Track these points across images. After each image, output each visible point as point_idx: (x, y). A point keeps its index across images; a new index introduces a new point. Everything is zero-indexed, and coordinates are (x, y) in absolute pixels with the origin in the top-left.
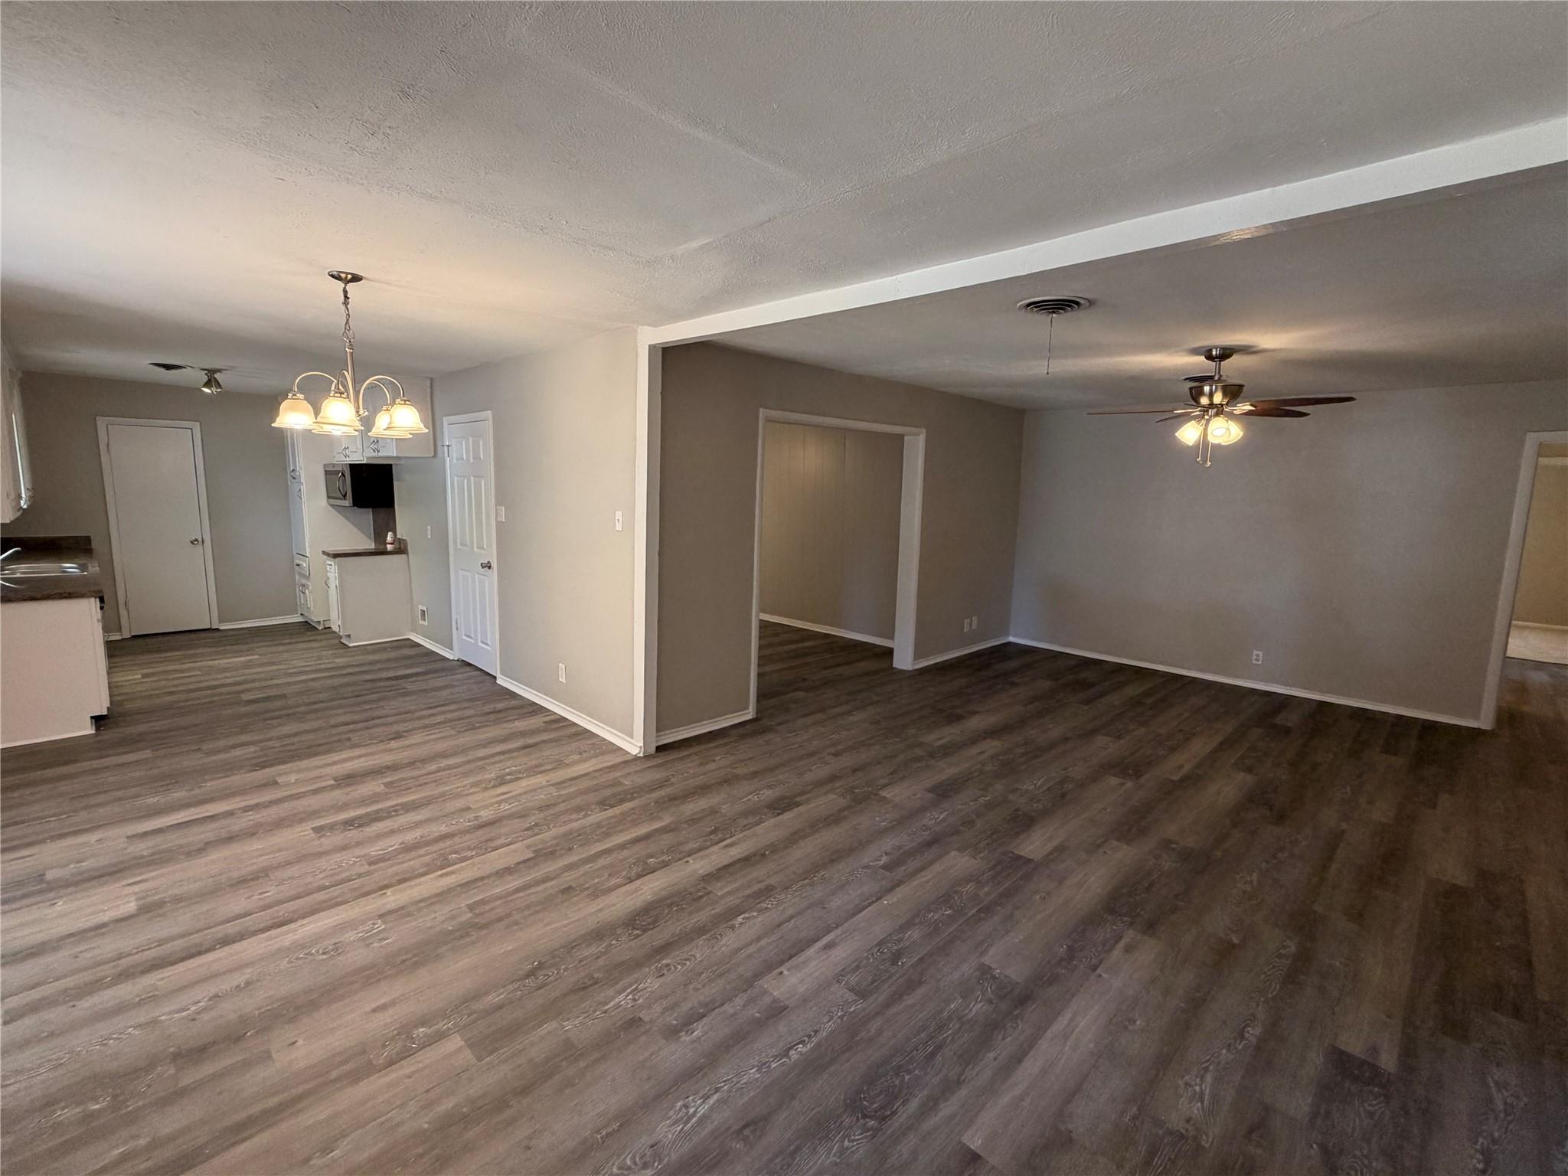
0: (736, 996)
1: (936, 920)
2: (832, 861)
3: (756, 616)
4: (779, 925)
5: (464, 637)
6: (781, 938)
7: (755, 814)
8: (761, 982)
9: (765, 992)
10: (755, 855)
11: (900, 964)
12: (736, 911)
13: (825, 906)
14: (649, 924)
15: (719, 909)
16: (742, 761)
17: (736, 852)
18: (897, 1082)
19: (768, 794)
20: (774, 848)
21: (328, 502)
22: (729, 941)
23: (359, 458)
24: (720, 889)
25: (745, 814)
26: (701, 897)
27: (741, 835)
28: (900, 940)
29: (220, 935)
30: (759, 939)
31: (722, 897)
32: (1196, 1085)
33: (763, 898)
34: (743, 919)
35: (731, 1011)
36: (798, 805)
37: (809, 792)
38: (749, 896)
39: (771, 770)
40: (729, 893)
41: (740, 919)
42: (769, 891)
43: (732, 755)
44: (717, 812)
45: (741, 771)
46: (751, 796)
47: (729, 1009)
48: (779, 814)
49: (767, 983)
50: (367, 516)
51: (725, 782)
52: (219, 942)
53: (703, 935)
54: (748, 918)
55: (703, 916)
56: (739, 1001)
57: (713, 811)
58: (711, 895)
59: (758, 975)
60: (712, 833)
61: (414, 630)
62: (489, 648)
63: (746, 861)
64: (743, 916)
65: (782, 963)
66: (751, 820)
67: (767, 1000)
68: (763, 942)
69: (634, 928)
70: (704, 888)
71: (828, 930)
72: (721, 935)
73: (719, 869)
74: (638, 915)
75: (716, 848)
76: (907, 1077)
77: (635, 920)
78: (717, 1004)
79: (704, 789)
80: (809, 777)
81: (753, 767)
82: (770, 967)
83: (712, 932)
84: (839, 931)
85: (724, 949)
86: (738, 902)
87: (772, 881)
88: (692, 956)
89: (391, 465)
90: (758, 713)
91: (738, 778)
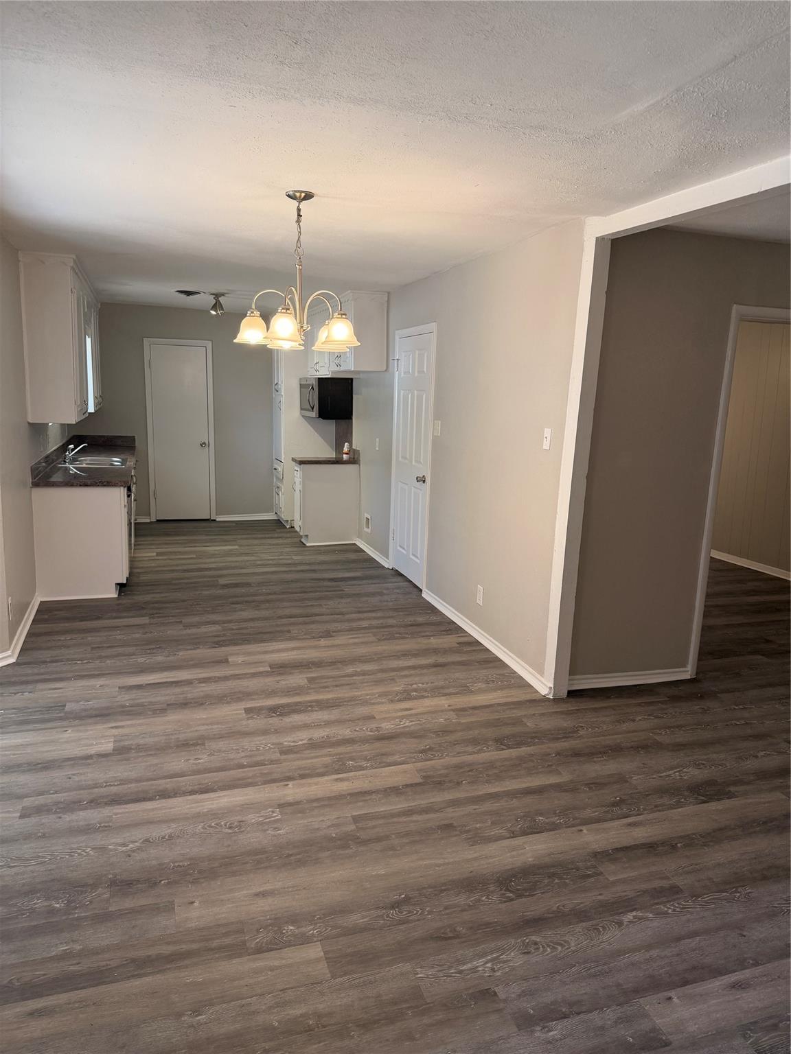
0: (609, 1007)
2: (765, 878)
3: (706, 552)
4: (679, 939)
5: (399, 548)
6: (678, 955)
7: (675, 793)
8: (641, 1000)
9: (646, 1015)
10: (663, 844)
12: (626, 905)
13: (745, 934)
14: (525, 890)
15: (606, 896)
16: (669, 727)
17: (640, 834)
19: (694, 774)
20: (690, 841)
21: (301, 413)
22: (610, 938)
23: (325, 373)
24: (613, 872)
25: (662, 791)
26: (589, 876)
27: (650, 816)
29: (161, 788)
30: (649, 947)
31: (614, 883)
33: (664, 899)
34: (635, 917)
35: (600, 1023)
36: (730, 796)
37: (749, 783)
38: (645, 892)
39: (704, 744)
40: (623, 881)
41: (630, 916)
42: (674, 891)
43: (657, 717)
44: (627, 782)
45: (665, 738)
46: (672, 772)
47: (596, 1018)
48: (704, 802)
49: (650, 1003)
50: (331, 426)
51: (643, 748)
52: (159, 794)
53: (583, 922)
54: (640, 919)
55: (585, 899)
56: (610, 1015)
57: (621, 779)
58: (601, 877)
59: (638, 991)
60: (614, 804)
61: (360, 536)
62: (418, 561)
63: (650, 848)
64: (634, 913)
65: (672, 986)
66: (665, 800)
67: (645, 1025)
68: (654, 953)
69: (507, 890)
70: (595, 867)
71: (742, 964)
72: (604, 928)
73: (617, 849)
74: (514, 876)
75: (616, 823)
77: (511, 881)
78: (584, 1008)
79: (615, 751)
80: (751, 764)
81: (680, 737)
82: (655, 985)
83: (594, 922)
84: (758, 970)
85: (604, 945)
86: (631, 894)
87: (680, 881)
88: (565, 941)
89: (352, 379)
90: (697, 674)
91: (660, 746)
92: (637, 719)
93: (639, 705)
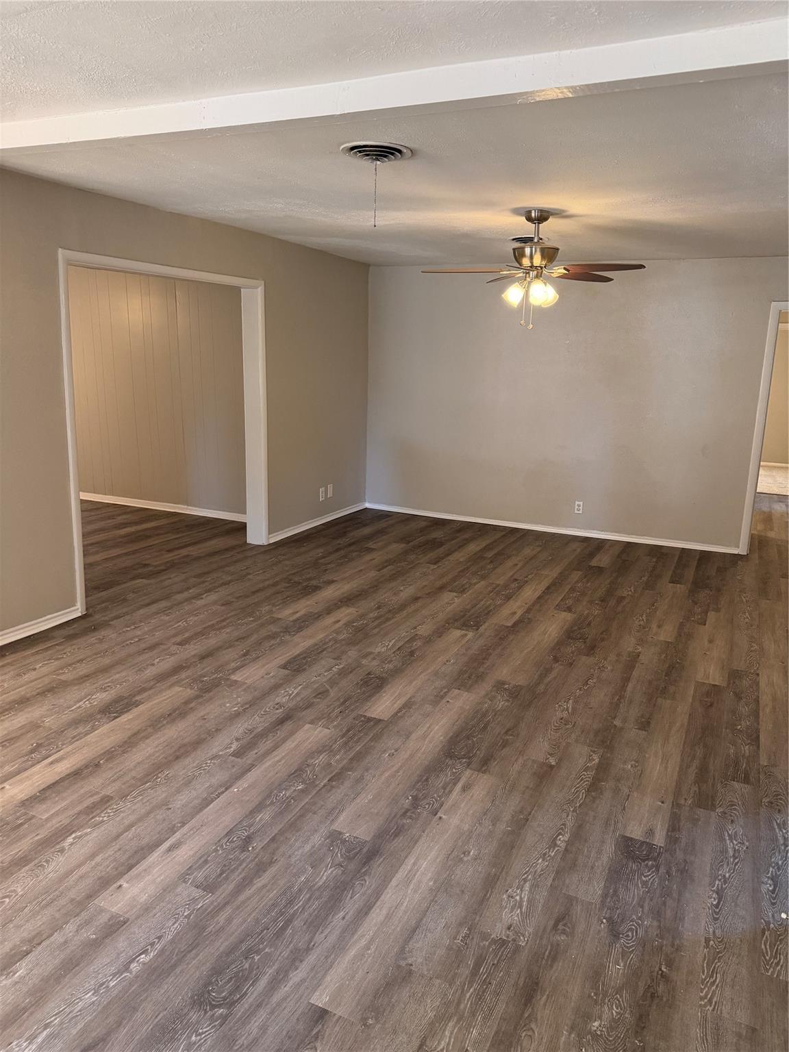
0: (66, 923)
1: (287, 798)
2: (177, 758)
3: (76, 496)
4: (118, 836)
6: (120, 850)
7: (88, 720)
8: (96, 902)
9: (102, 910)
10: (87, 767)
11: (250, 849)
12: (66, 831)
13: (170, 806)
15: (43, 833)
16: (70, 665)
17: (63, 768)
18: (247, 966)
19: (102, 697)
20: (110, 755)
22: (57, 865)
24: (43, 812)
25: (76, 723)
26: (21, 824)
27: (70, 748)
28: (250, 826)
30: (93, 856)
31: (48, 820)
32: (517, 895)
33: (98, 811)
34: (74, 839)
35: (62, 940)
36: (137, 704)
37: (151, 688)
38: (79, 813)
39: (105, 670)
40: (57, 814)
41: (70, 840)
42: (106, 800)
43: (57, 659)
44: (40, 727)
45: (68, 676)
46: (82, 703)
47: (58, 938)
48: (116, 718)
49: (102, 901)
51: (49, 691)
53: (24, 866)
54: (80, 837)
55: (24, 845)
56: (70, 928)
57: (34, 726)
58: (33, 821)
59: (91, 896)
60: (32, 751)
63: (76, 775)
64: (73, 836)
65: (121, 875)
66: (81, 729)
67: (104, 918)
68: (98, 859)
70: (26, 814)
71: (173, 830)
72: (47, 861)
73: (44, 789)
75: (38, 767)
76: (257, 958)
78: (44, 936)
79: (23, 702)
80: (150, 672)
81: (83, 669)
82: (105, 883)
83: (36, 861)
84: (186, 828)
85: (51, 875)
86: (67, 821)
87: (109, 791)
88: (11, 891)
90: (87, 609)
91: (65, 685)
92: (37, 667)
93: (37, 653)
